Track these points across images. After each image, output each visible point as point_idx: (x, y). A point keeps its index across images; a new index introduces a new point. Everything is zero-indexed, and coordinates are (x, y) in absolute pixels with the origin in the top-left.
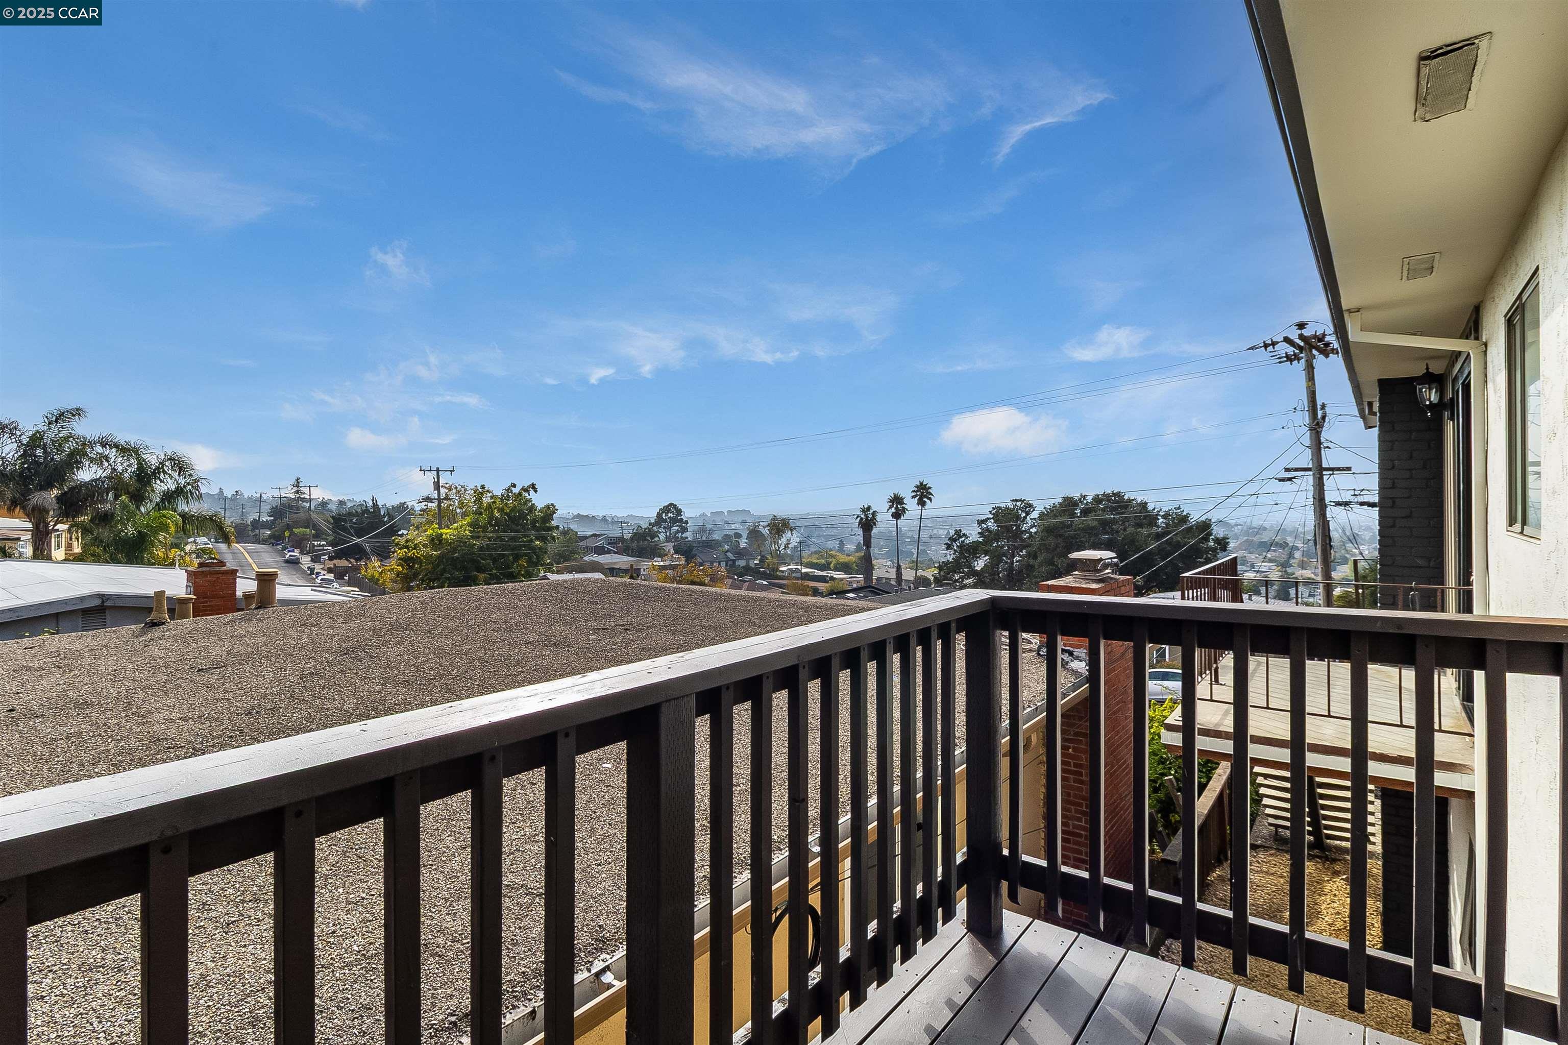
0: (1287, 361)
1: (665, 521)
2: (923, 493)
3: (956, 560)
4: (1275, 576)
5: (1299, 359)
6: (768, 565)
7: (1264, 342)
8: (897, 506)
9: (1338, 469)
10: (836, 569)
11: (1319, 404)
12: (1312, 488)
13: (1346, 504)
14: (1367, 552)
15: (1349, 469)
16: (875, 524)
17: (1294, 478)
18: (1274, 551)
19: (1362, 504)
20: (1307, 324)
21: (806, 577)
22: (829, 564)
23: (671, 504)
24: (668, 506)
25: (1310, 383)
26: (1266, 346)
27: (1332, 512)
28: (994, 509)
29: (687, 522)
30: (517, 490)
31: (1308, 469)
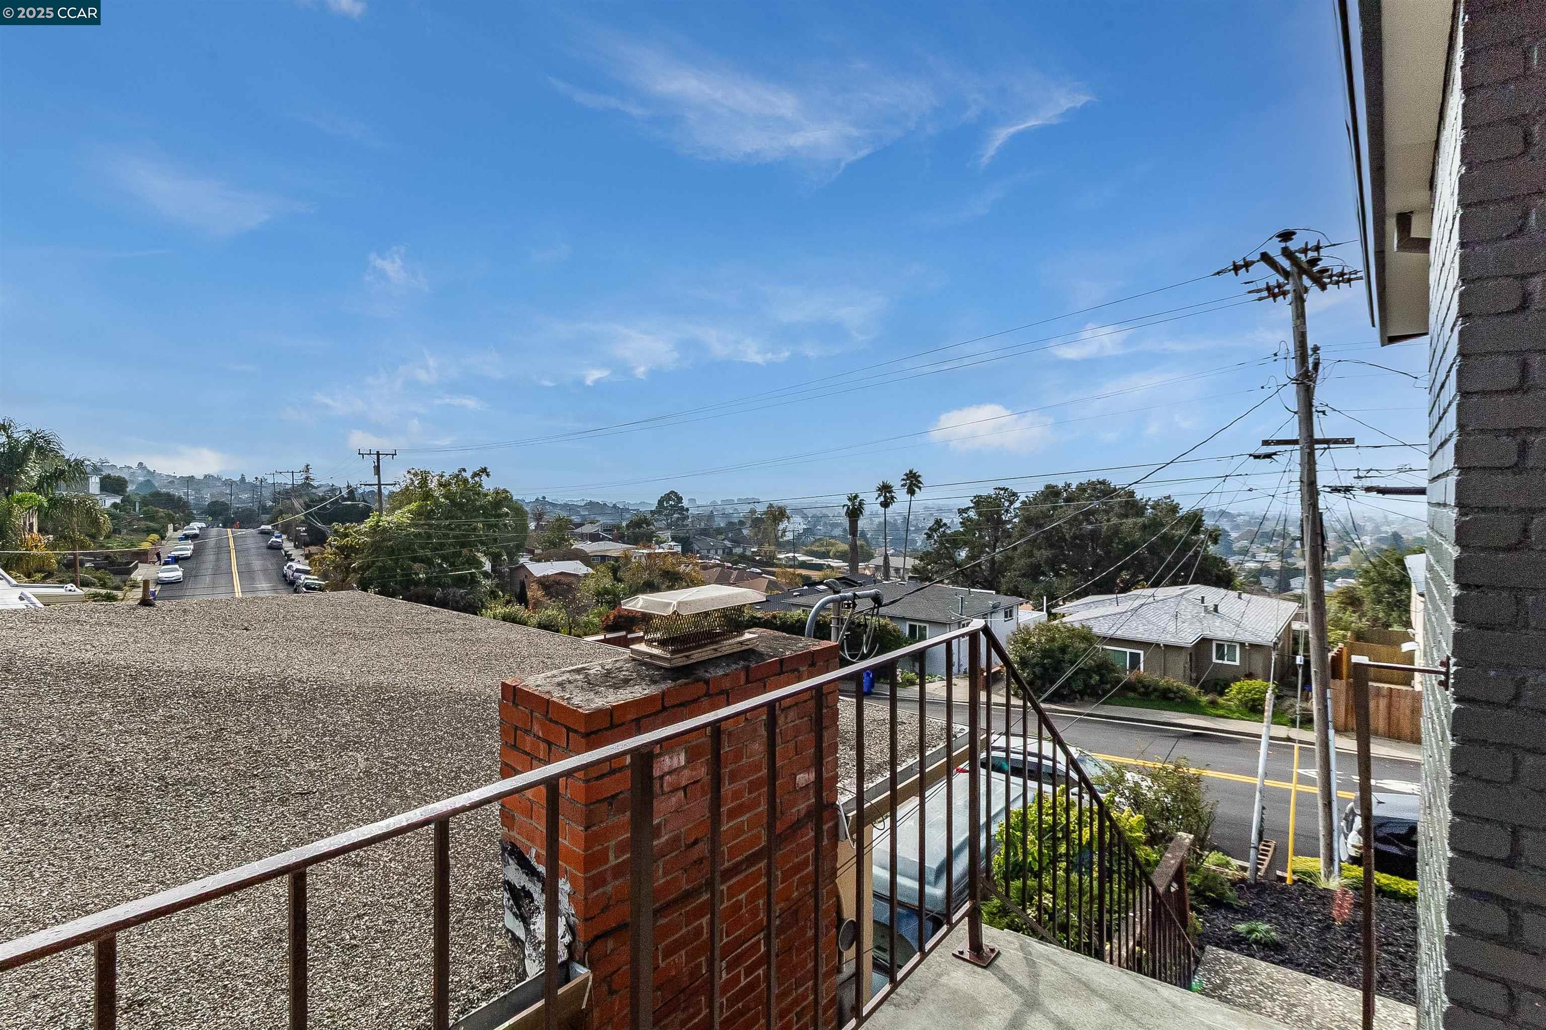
0: (1268, 297)
1: (666, 508)
2: (913, 482)
3: (937, 551)
4: (1275, 565)
5: (1284, 294)
6: (765, 553)
7: (1234, 262)
8: (885, 494)
9: (1336, 441)
10: (836, 557)
11: (1310, 345)
12: (1298, 468)
13: (1347, 489)
14: (1369, 543)
15: (1351, 441)
16: (861, 512)
17: (1275, 454)
18: (1277, 541)
19: (1369, 489)
20: (1294, 233)
21: (803, 565)
22: (829, 552)
23: (672, 492)
24: (668, 494)
25: (1299, 322)
26: (1236, 268)
27: (1325, 501)
28: (975, 497)
29: (687, 510)
30: (468, 475)
31: (1294, 442)
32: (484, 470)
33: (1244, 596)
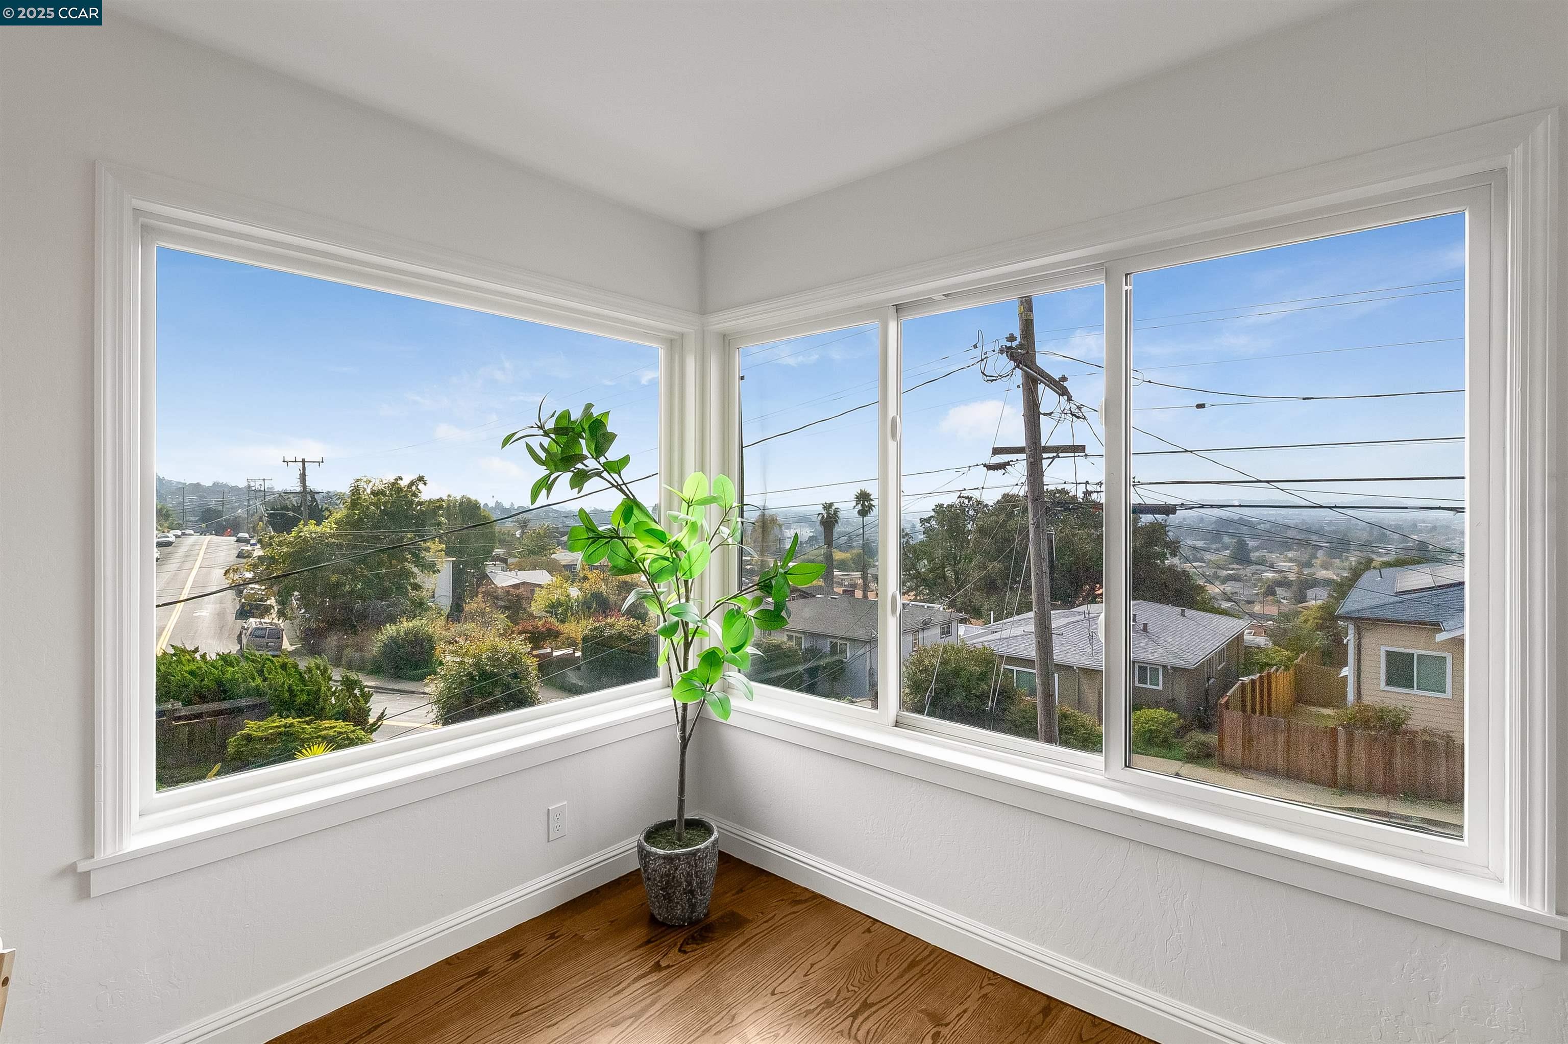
8: (864, 503)
9: (1065, 449)
15: (1077, 449)
16: (836, 521)
30: (404, 483)
31: (1020, 450)
32: (421, 479)
33: (1189, 612)
